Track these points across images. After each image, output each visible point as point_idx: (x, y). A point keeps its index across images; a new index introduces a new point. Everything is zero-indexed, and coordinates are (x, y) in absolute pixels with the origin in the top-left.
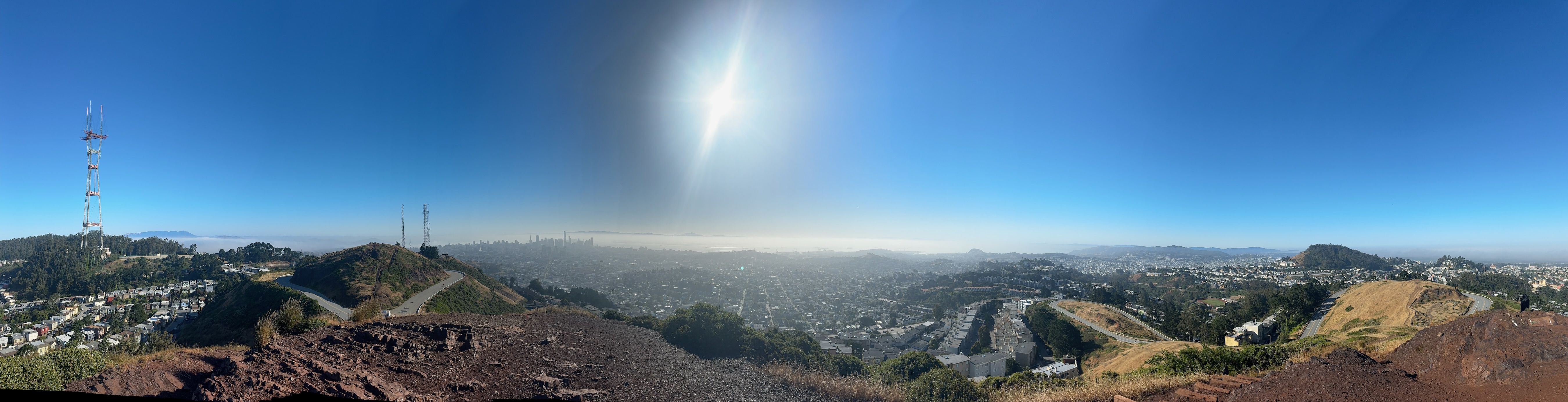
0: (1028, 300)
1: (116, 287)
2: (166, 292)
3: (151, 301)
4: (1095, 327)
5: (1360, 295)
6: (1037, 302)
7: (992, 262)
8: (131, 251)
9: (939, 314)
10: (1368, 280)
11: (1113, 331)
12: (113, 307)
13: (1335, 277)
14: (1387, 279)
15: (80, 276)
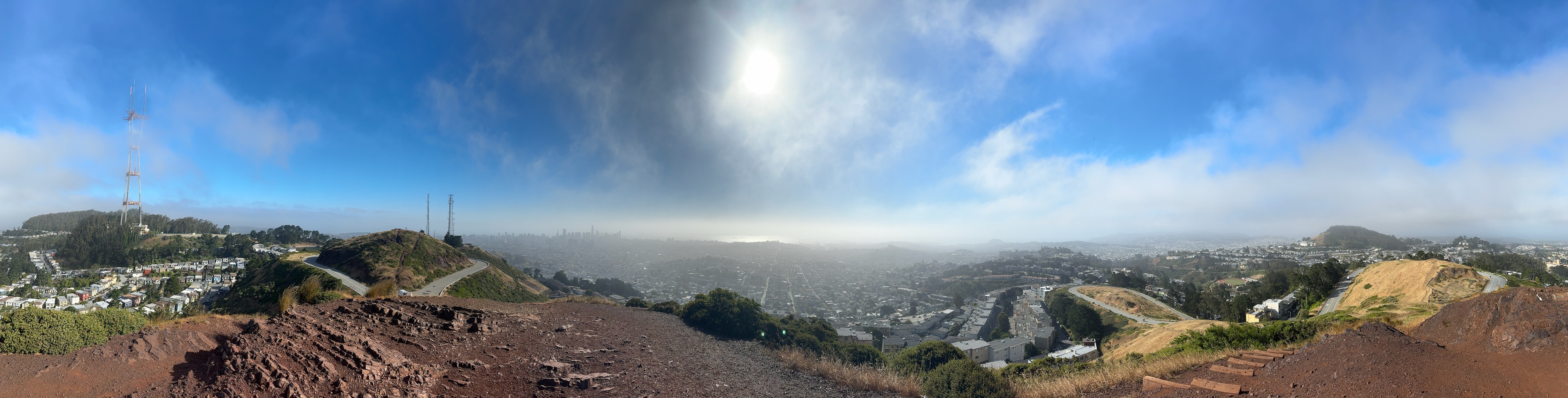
0: (1048, 287)
1: (153, 261)
2: (200, 267)
3: (186, 275)
4: (1115, 310)
5: (1378, 274)
6: (1056, 289)
7: (1012, 251)
8: (168, 229)
9: (959, 302)
10: (1386, 259)
11: (1133, 314)
12: (150, 279)
13: (1354, 256)
14: (1404, 258)
15: (119, 249)
